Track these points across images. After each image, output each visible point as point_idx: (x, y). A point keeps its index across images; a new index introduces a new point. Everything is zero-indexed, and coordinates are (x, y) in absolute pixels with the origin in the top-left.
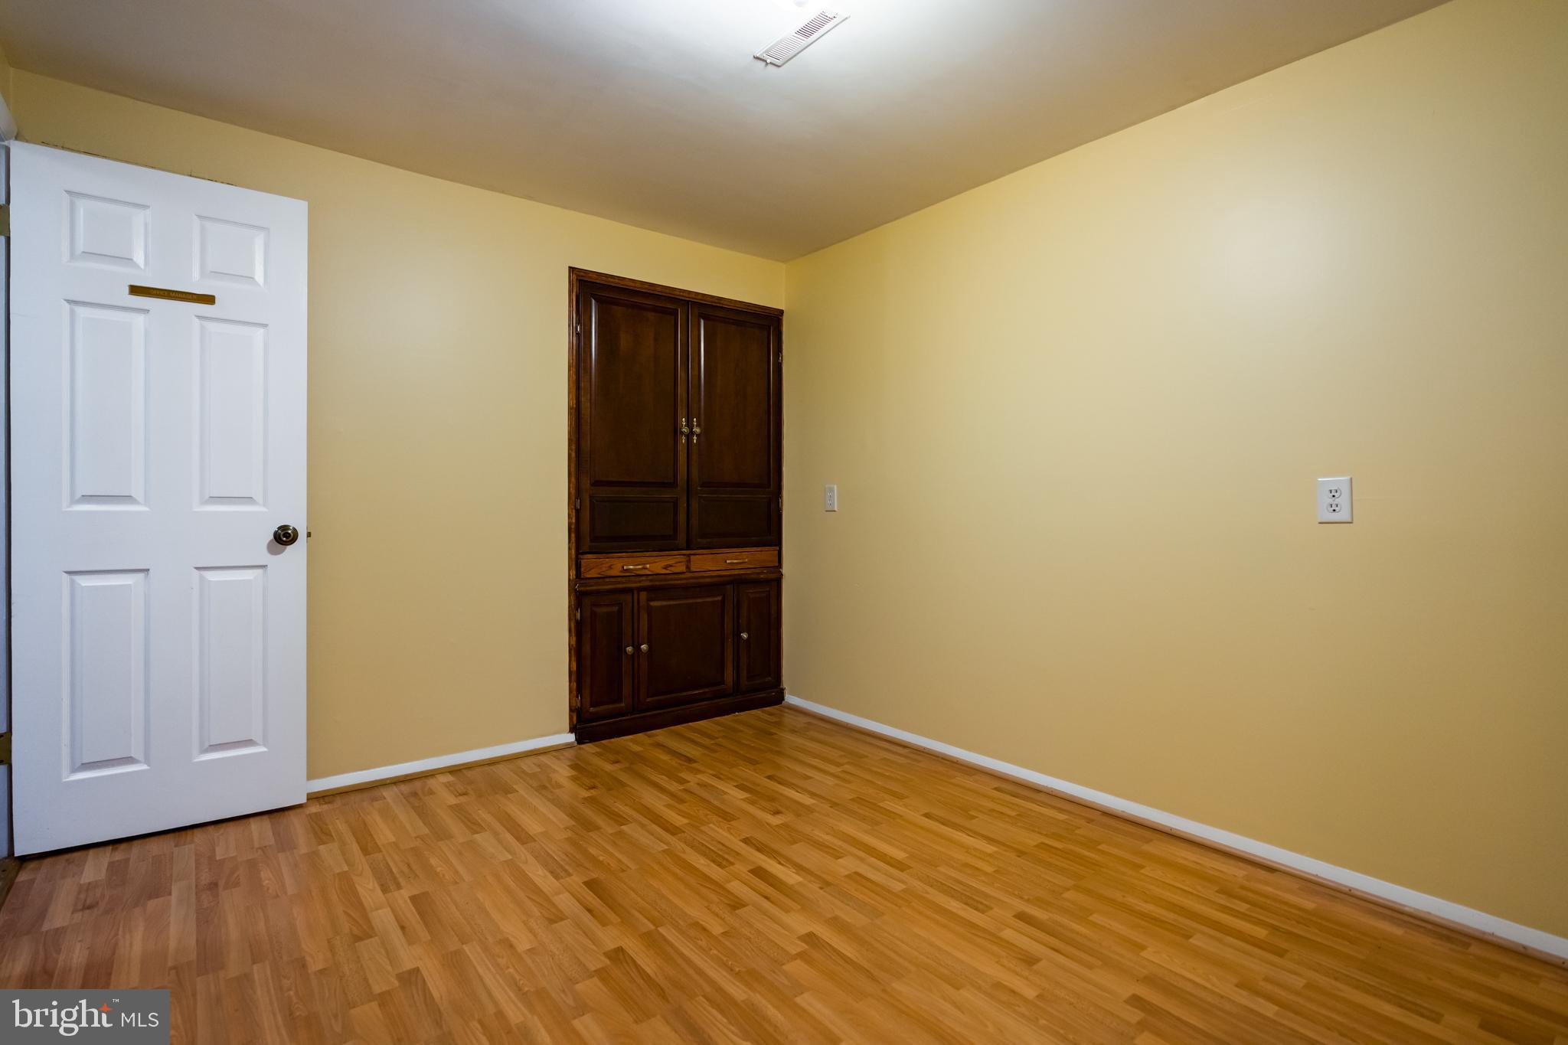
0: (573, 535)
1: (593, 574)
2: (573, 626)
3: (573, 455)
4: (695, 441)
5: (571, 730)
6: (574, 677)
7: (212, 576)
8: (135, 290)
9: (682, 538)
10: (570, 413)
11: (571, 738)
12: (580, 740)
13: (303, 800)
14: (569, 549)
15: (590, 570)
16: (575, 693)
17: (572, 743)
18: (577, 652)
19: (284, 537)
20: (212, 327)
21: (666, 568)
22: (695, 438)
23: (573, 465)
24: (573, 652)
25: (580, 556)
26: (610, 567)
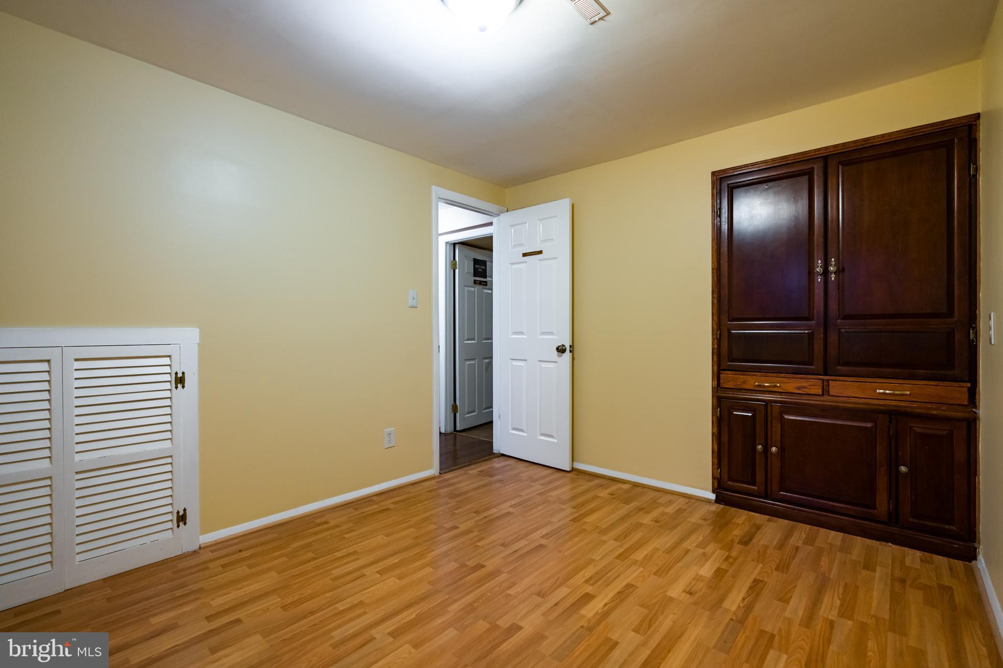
0: (715, 356)
1: (730, 385)
2: (714, 420)
3: (715, 301)
4: (833, 279)
5: (713, 492)
6: (715, 455)
7: (544, 365)
8: (525, 255)
9: (818, 364)
10: (713, 273)
11: (713, 497)
12: (717, 501)
13: (568, 469)
14: (713, 366)
15: (727, 382)
16: (716, 466)
17: (712, 500)
18: (718, 437)
19: (561, 350)
20: (543, 263)
21: (799, 388)
22: (833, 275)
23: (715, 308)
24: (714, 437)
25: (721, 371)
26: (744, 382)
